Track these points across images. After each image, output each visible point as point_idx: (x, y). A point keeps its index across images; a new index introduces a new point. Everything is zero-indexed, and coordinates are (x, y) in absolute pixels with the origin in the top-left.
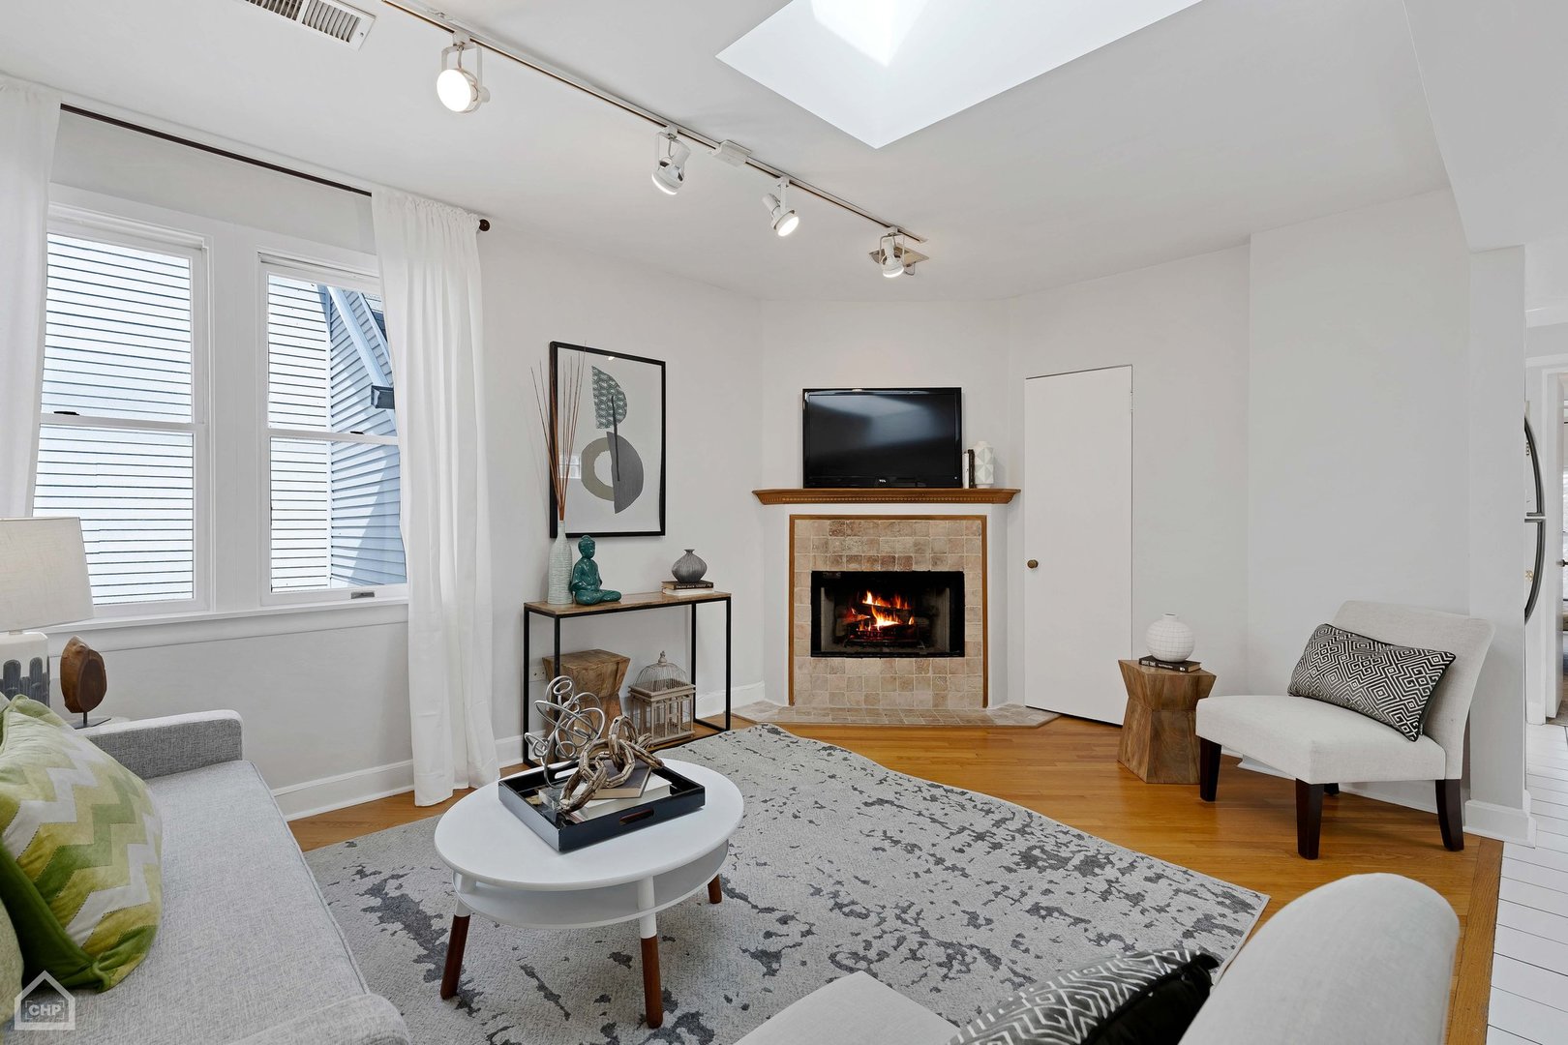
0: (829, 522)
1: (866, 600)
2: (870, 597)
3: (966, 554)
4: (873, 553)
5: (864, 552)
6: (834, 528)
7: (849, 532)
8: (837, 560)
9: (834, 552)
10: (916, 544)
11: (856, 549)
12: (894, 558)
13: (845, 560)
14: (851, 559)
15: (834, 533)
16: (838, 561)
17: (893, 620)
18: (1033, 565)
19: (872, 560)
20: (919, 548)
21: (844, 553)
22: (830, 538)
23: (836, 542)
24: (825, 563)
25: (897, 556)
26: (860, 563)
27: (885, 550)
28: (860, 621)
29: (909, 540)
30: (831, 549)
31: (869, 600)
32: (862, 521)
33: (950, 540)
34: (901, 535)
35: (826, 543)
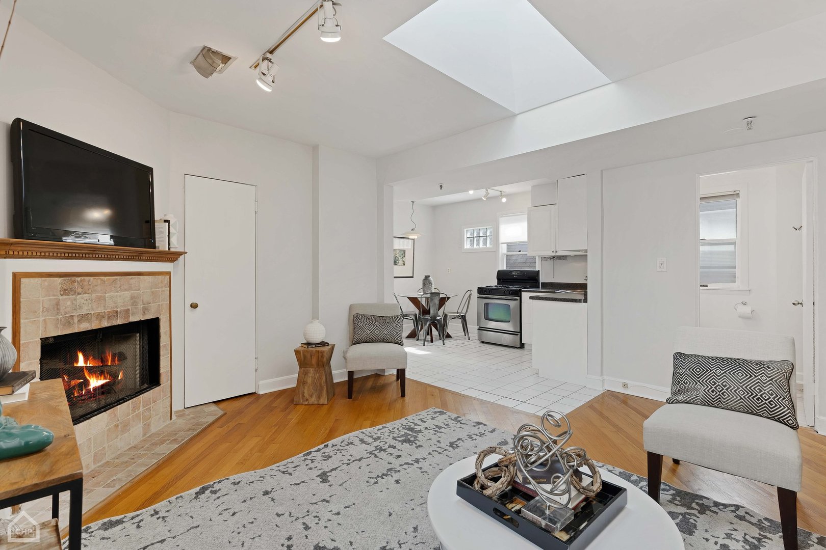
0: (59, 280)
1: (77, 361)
2: (81, 357)
3: (161, 303)
4: (101, 310)
5: (93, 310)
6: (65, 287)
7: (80, 290)
8: (69, 321)
9: (66, 313)
10: (132, 298)
11: (86, 308)
12: (117, 312)
13: (76, 320)
14: (84, 318)
15: (65, 292)
16: (70, 323)
17: (105, 378)
18: (194, 306)
19: (100, 317)
20: (134, 300)
21: (76, 314)
22: (61, 297)
23: (67, 302)
24: (57, 327)
25: (119, 310)
26: (89, 321)
27: (109, 307)
28: (74, 387)
29: (127, 294)
30: (62, 310)
31: (81, 362)
32: (91, 278)
33: (152, 292)
34: (121, 290)
35: (57, 304)
